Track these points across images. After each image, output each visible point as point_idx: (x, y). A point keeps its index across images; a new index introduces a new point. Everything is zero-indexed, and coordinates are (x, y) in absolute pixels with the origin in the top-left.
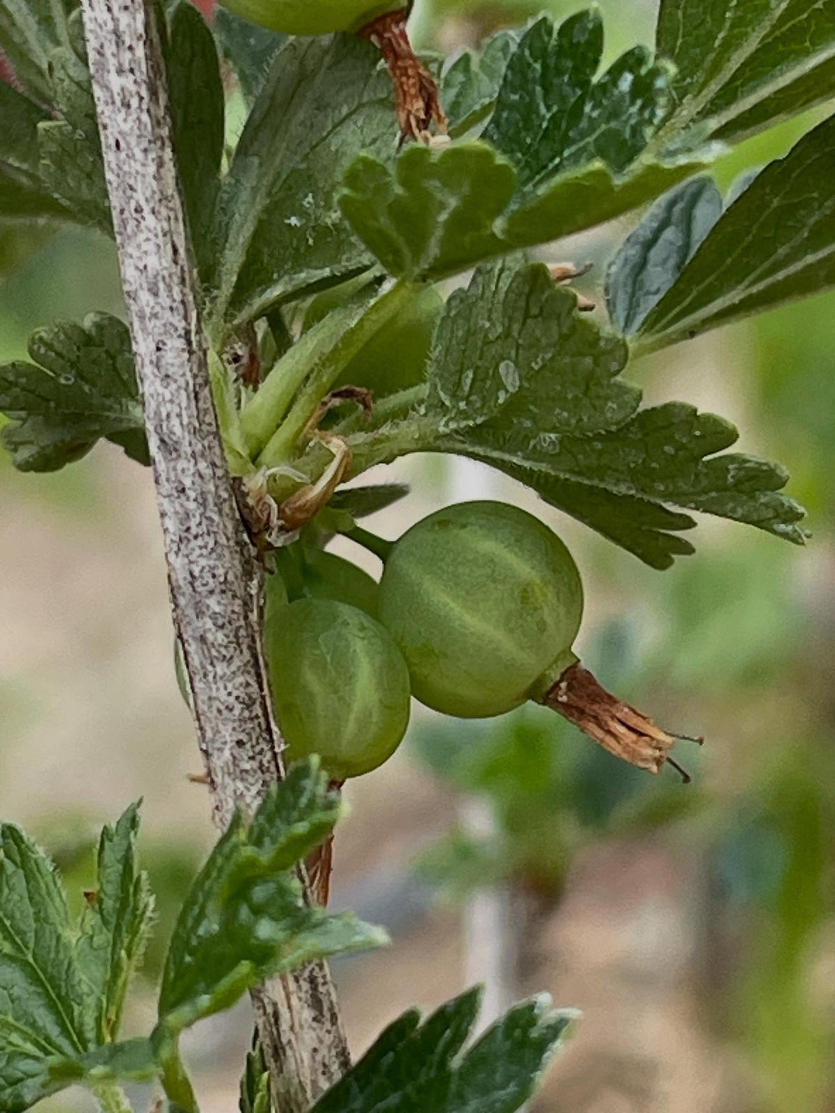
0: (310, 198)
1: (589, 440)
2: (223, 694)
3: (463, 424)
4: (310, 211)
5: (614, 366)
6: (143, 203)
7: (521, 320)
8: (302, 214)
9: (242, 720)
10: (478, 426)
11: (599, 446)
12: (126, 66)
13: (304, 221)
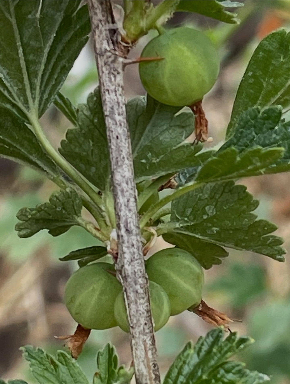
0: (150, 154)
1: (228, 230)
2: (142, 309)
3: (185, 225)
4: (150, 158)
5: (252, 209)
6: (125, 156)
7: (220, 194)
8: (146, 158)
9: (146, 317)
10: (191, 225)
11: (231, 232)
12: (121, 113)
13: (147, 161)
